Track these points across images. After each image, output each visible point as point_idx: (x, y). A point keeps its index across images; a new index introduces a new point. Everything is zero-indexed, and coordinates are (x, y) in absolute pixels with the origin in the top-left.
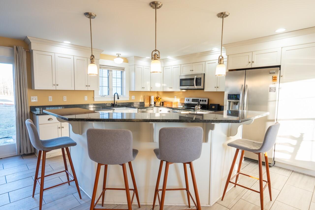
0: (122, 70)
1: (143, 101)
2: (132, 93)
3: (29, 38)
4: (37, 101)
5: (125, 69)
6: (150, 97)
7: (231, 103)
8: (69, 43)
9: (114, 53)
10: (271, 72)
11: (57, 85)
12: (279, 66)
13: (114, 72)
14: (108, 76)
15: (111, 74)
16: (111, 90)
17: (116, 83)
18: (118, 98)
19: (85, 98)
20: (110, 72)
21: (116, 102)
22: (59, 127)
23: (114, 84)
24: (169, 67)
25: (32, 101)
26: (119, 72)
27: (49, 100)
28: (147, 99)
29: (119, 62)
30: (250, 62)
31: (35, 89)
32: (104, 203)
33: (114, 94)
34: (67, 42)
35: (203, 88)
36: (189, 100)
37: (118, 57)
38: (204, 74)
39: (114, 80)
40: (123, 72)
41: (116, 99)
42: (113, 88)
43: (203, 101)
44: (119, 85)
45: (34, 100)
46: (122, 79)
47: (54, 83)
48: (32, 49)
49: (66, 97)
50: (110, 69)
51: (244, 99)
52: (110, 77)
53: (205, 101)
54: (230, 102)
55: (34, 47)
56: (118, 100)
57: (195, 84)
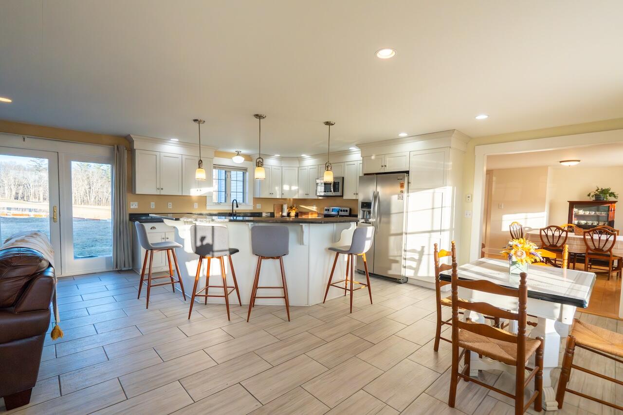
0: (244, 170)
1: (273, 212)
2: (257, 200)
3: (132, 136)
4: (136, 207)
5: (248, 170)
6: (282, 206)
7: (365, 213)
8: (177, 140)
9: (233, 151)
10: (399, 178)
11: (162, 189)
12: (407, 172)
13: (233, 173)
14: (226, 178)
15: (229, 176)
16: (229, 195)
17: (236, 187)
18: (237, 207)
19: (195, 206)
20: (228, 173)
21: (234, 212)
22: (163, 237)
23: (233, 189)
24: (304, 168)
25: (131, 207)
26: (240, 173)
27: (152, 207)
28: (278, 209)
29: (239, 161)
30: (382, 166)
31: (137, 193)
32: (207, 303)
33: (232, 202)
34: (175, 140)
35: (342, 195)
36: (328, 210)
37: (238, 154)
38: (343, 178)
39: (233, 184)
40: (246, 173)
41: (235, 208)
42: (232, 194)
43: (344, 211)
44: (240, 189)
45: (134, 206)
46: (243, 181)
47: (158, 187)
48: (135, 148)
49: (171, 203)
50: (228, 170)
51: (375, 208)
52: (228, 180)
53: (347, 211)
54: (364, 211)
55: (137, 145)
56: (237, 209)
57: (332, 190)
